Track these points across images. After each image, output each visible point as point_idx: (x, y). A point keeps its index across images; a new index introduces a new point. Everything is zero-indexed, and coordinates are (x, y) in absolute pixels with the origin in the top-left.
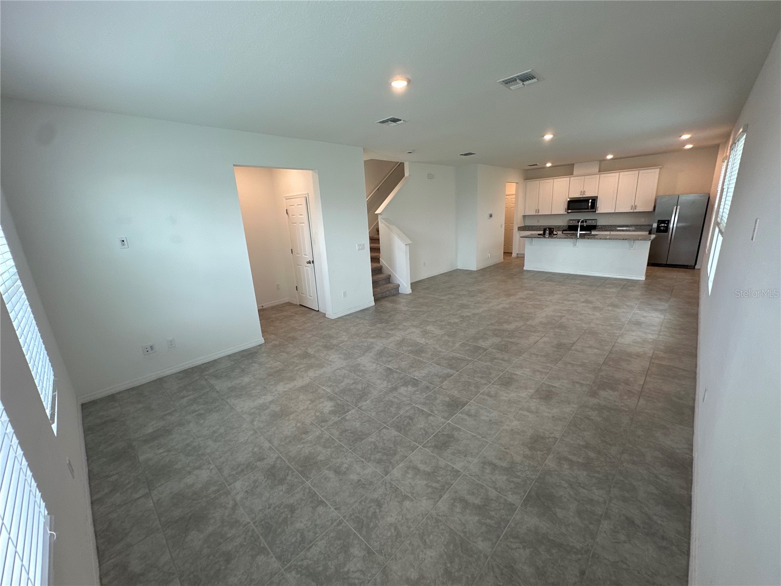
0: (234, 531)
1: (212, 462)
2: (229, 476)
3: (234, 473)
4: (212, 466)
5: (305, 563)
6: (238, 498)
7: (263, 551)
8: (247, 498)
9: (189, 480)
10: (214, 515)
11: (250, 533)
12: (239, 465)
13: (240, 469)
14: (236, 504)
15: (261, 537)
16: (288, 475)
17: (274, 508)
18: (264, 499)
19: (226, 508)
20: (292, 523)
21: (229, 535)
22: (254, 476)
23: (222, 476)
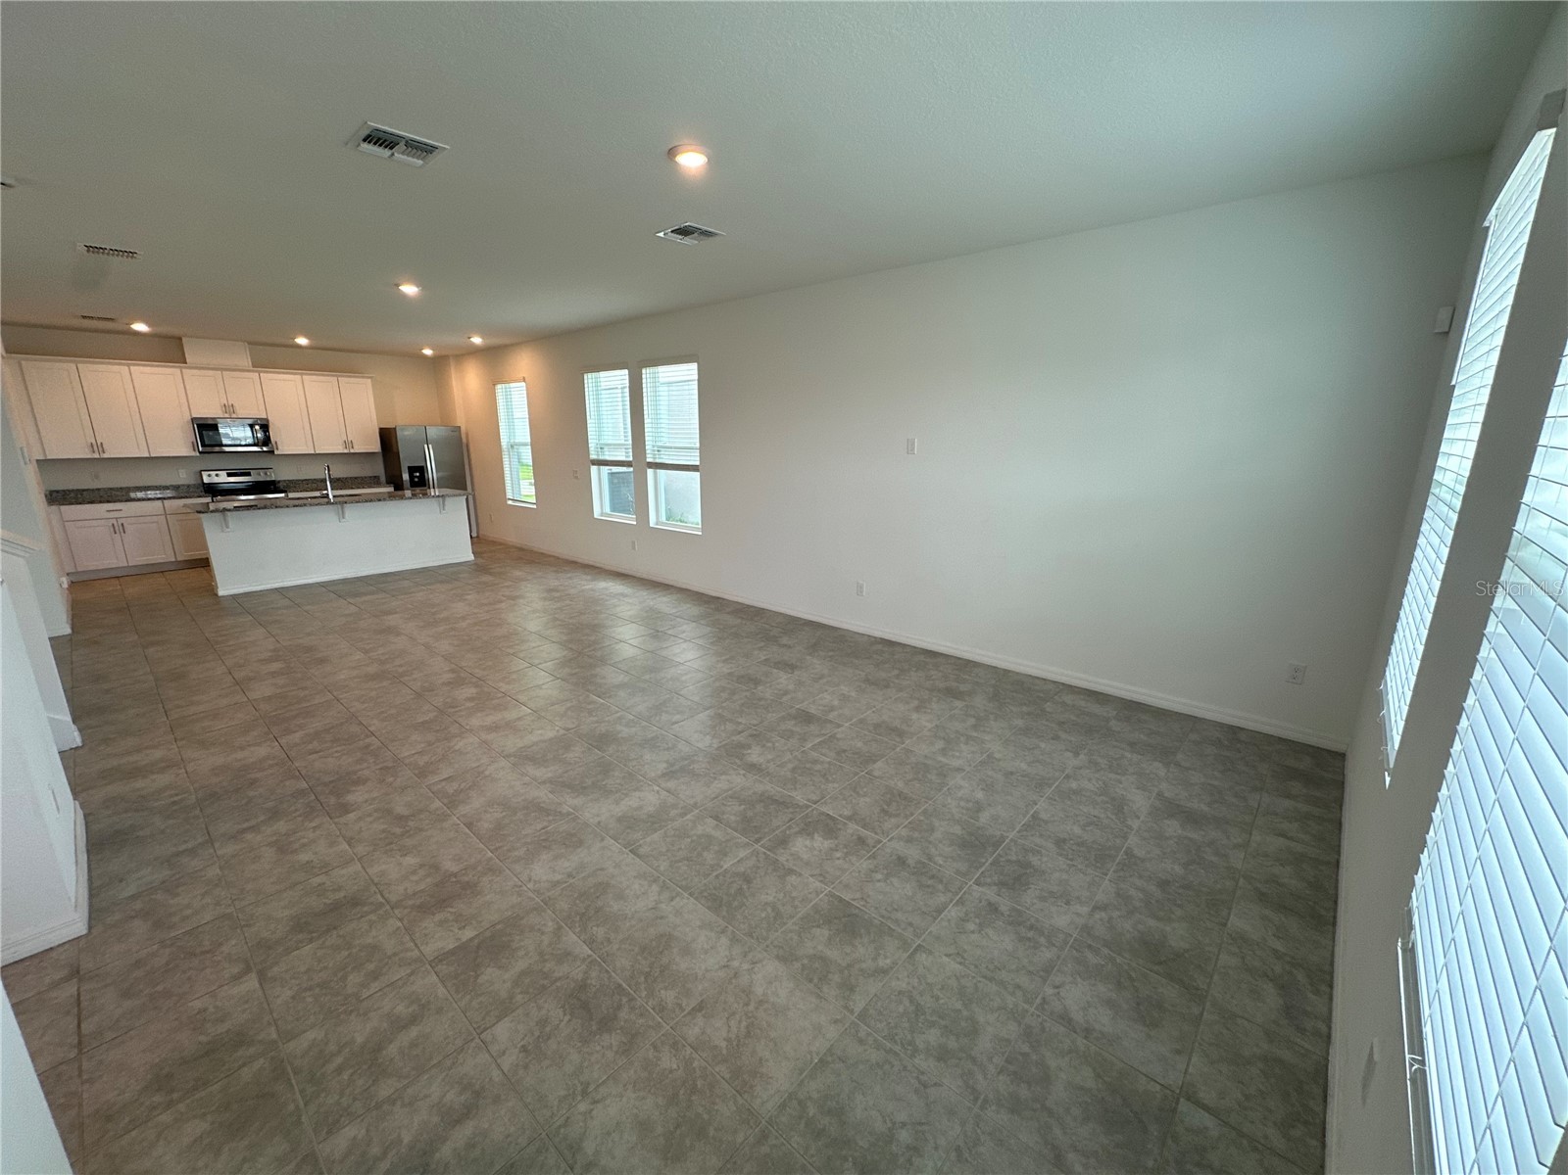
0: (1132, 892)
1: (1040, 997)
2: (1054, 945)
3: (1042, 940)
4: (1049, 991)
5: (1113, 817)
6: (1085, 910)
7: (1129, 853)
8: (1078, 898)
9: (1104, 1020)
10: (1131, 930)
11: (1122, 874)
12: (1021, 939)
13: (1030, 934)
14: (1096, 908)
15: (1117, 861)
16: (1009, 861)
17: (1071, 860)
18: (1065, 876)
19: (1111, 918)
20: (1080, 837)
21: (1141, 895)
22: (1033, 904)
23: (1058, 958)
